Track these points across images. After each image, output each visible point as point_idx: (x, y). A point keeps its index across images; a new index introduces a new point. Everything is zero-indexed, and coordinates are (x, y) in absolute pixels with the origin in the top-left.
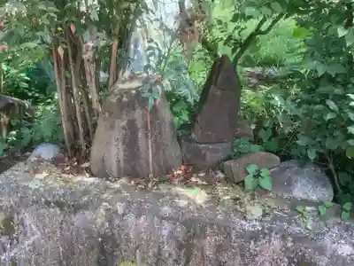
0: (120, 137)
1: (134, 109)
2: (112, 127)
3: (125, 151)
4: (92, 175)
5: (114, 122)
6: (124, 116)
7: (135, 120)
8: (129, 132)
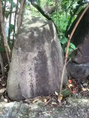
0: (33, 66)
1: (44, 43)
2: (25, 59)
3: (37, 77)
4: (10, 100)
5: (27, 55)
6: (35, 49)
7: (45, 52)
8: (39, 62)
